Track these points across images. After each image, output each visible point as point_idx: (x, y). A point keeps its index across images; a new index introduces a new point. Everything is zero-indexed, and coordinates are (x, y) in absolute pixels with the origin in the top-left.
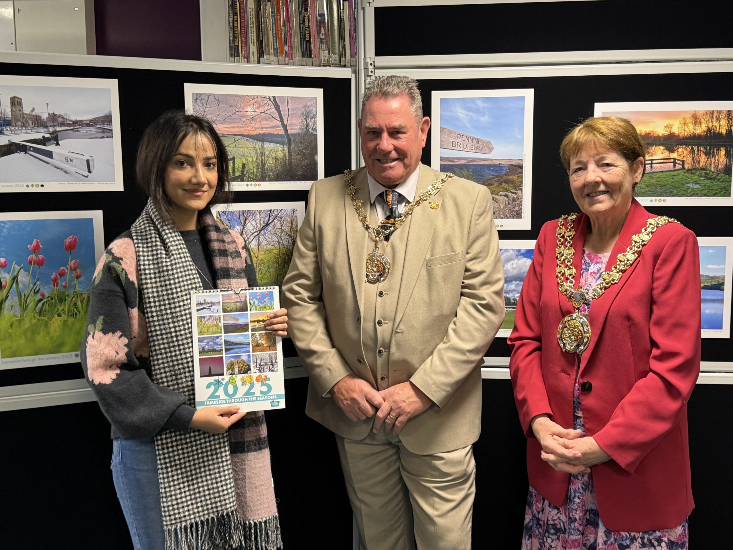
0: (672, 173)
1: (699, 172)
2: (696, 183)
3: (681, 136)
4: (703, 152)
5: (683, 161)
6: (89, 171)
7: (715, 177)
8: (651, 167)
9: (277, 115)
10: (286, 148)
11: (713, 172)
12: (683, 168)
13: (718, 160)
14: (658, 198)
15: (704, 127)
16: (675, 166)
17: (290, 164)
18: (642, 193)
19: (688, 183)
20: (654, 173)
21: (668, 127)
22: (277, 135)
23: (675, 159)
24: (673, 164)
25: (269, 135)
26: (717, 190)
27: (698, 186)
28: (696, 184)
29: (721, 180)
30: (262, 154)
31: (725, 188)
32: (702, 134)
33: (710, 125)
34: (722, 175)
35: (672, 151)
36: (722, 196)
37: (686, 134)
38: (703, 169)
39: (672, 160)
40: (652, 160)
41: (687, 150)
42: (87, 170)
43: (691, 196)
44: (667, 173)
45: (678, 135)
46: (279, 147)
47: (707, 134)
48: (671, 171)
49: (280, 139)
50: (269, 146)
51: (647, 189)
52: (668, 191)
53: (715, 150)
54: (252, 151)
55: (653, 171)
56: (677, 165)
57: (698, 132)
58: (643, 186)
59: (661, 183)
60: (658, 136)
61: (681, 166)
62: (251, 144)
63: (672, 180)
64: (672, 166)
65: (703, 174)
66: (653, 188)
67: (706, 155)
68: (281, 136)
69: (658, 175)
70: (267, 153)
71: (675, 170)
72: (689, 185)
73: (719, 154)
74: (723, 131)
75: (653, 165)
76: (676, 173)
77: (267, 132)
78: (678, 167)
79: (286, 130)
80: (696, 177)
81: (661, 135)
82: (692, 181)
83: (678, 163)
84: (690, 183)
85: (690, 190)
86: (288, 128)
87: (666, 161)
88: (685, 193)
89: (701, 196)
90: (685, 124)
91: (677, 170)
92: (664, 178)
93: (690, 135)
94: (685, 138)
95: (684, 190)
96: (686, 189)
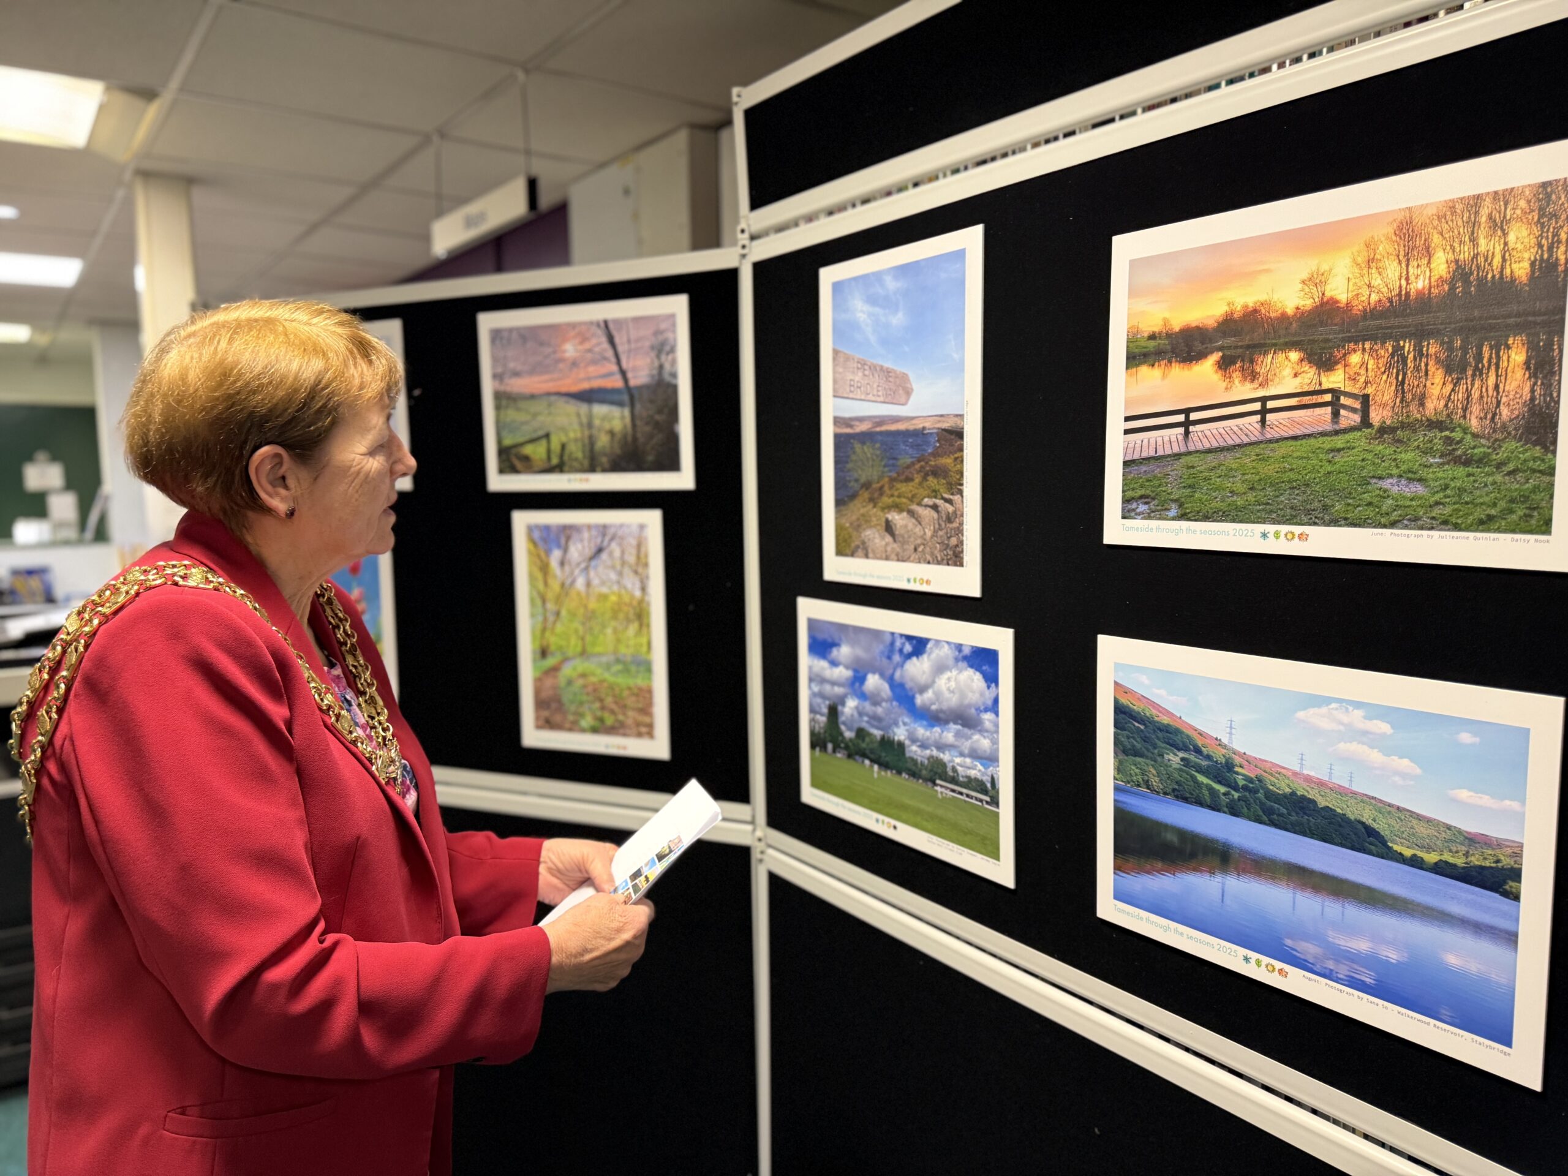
0: (1328, 443)
1: (1420, 438)
2: (1411, 476)
3: (1358, 308)
4: (1438, 361)
5: (1365, 400)
7: (1488, 455)
8: (1263, 421)
10: (627, 412)
11: (1475, 436)
12: (1366, 422)
13: (1497, 387)
14: (1284, 529)
15: (1441, 265)
16: (1336, 415)
17: (635, 439)
18: (1238, 509)
19: (1380, 478)
20: (1270, 441)
21: (1315, 280)
23: (1335, 393)
24: (1329, 408)
26: (1495, 505)
27: (1419, 489)
28: (1410, 480)
29: (1511, 467)
31: (1526, 498)
32: (1435, 291)
33: (1465, 253)
34: (1513, 445)
35: (1326, 364)
36: (1513, 531)
37: (1374, 297)
38: (1435, 425)
39: (1328, 397)
40: (1264, 400)
41: (1378, 357)
43: (1393, 525)
44: (1312, 441)
45: (1348, 307)
46: (617, 411)
47: (1452, 288)
48: (1323, 434)
49: (616, 397)
51: (1251, 497)
52: (1316, 504)
53: (1486, 350)
55: (1269, 436)
56: (1343, 412)
57: (1419, 284)
58: (1240, 487)
59: (1292, 475)
60: (1284, 317)
61: (1356, 418)
63: (1329, 469)
64: (1329, 417)
65: (1438, 444)
66: (1270, 491)
67: (1448, 370)
69: (1283, 449)
71: (1336, 433)
72: (1386, 484)
73: (1504, 364)
74: (1521, 270)
75: (1269, 416)
76: (1339, 442)
78: (1349, 419)
80: (1409, 456)
81: (1290, 311)
82: (1395, 471)
83: (1345, 407)
84: (1391, 476)
85: (1390, 502)
87: (1306, 399)
88: (1370, 512)
89: (1432, 528)
90: (1370, 262)
91: (1345, 431)
92: (1302, 458)
93: (1390, 300)
94: (1372, 313)
95: (1370, 504)
96: (1375, 500)
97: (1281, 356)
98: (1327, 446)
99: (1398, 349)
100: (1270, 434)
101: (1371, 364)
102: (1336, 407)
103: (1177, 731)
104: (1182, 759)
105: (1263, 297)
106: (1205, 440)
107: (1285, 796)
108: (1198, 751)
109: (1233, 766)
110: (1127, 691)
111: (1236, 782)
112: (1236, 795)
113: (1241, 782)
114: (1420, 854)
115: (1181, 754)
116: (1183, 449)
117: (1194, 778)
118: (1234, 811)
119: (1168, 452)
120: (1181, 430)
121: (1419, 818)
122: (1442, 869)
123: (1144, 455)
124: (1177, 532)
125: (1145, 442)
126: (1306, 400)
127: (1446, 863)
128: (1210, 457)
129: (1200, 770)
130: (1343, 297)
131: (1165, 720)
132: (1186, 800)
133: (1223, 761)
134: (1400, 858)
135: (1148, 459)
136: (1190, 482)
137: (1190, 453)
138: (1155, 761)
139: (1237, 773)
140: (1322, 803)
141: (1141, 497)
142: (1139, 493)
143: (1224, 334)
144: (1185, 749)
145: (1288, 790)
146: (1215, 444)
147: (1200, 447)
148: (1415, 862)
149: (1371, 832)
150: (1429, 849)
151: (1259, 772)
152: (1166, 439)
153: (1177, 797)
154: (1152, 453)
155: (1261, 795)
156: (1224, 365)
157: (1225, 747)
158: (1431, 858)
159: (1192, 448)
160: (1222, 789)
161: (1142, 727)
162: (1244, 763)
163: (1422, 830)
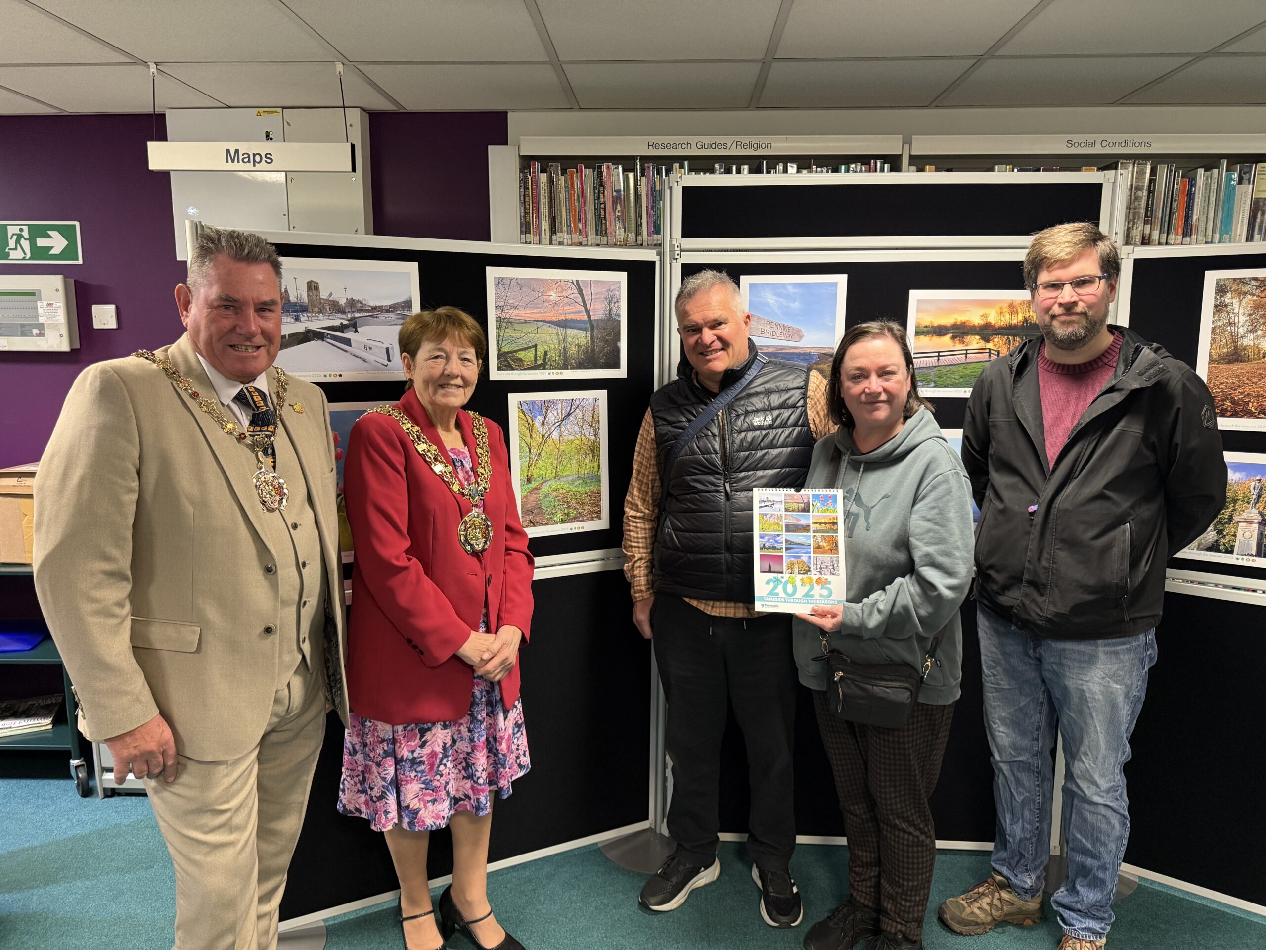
3: (997, 326)
6: (389, 360)
8: (966, 357)
9: (580, 300)
10: (589, 334)
15: (1020, 317)
16: (990, 356)
17: (593, 351)
18: (956, 384)
20: (968, 363)
21: (985, 316)
22: (581, 321)
23: (990, 349)
24: (988, 354)
25: (572, 320)
30: (565, 341)
32: (1019, 324)
33: (1027, 315)
35: (987, 341)
37: (1002, 323)
39: (988, 351)
40: (967, 350)
42: (386, 358)
45: (994, 325)
46: (582, 333)
47: (1023, 324)
49: (582, 325)
50: (571, 332)
51: (961, 380)
54: (555, 337)
56: (992, 355)
57: (1014, 321)
58: (957, 377)
60: (974, 326)
62: (553, 330)
64: (987, 357)
66: (968, 378)
68: (584, 322)
69: (972, 366)
70: (569, 339)
75: (968, 355)
77: (570, 318)
79: (589, 316)
81: (976, 324)
86: (591, 313)
87: (981, 351)
90: (1001, 313)
93: (1007, 325)
94: (1001, 328)
97: (973, 337)
99: (1008, 338)
100: (968, 361)
101: (1001, 342)
102: (990, 353)
105: (968, 319)
106: (945, 362)
116: (937, 364)
119: (930, 365)
120: (936, 358)
128: (947, 367)
130: (993, 322)
135: (923, 367)
136: (939, 375)
137: (939, 366)
143: (954, 329)
146: (949, 363)
147: (943, 364)
152: (930, 361)
154: (924, 365)
156: (953, 338)
159: (940, 364)
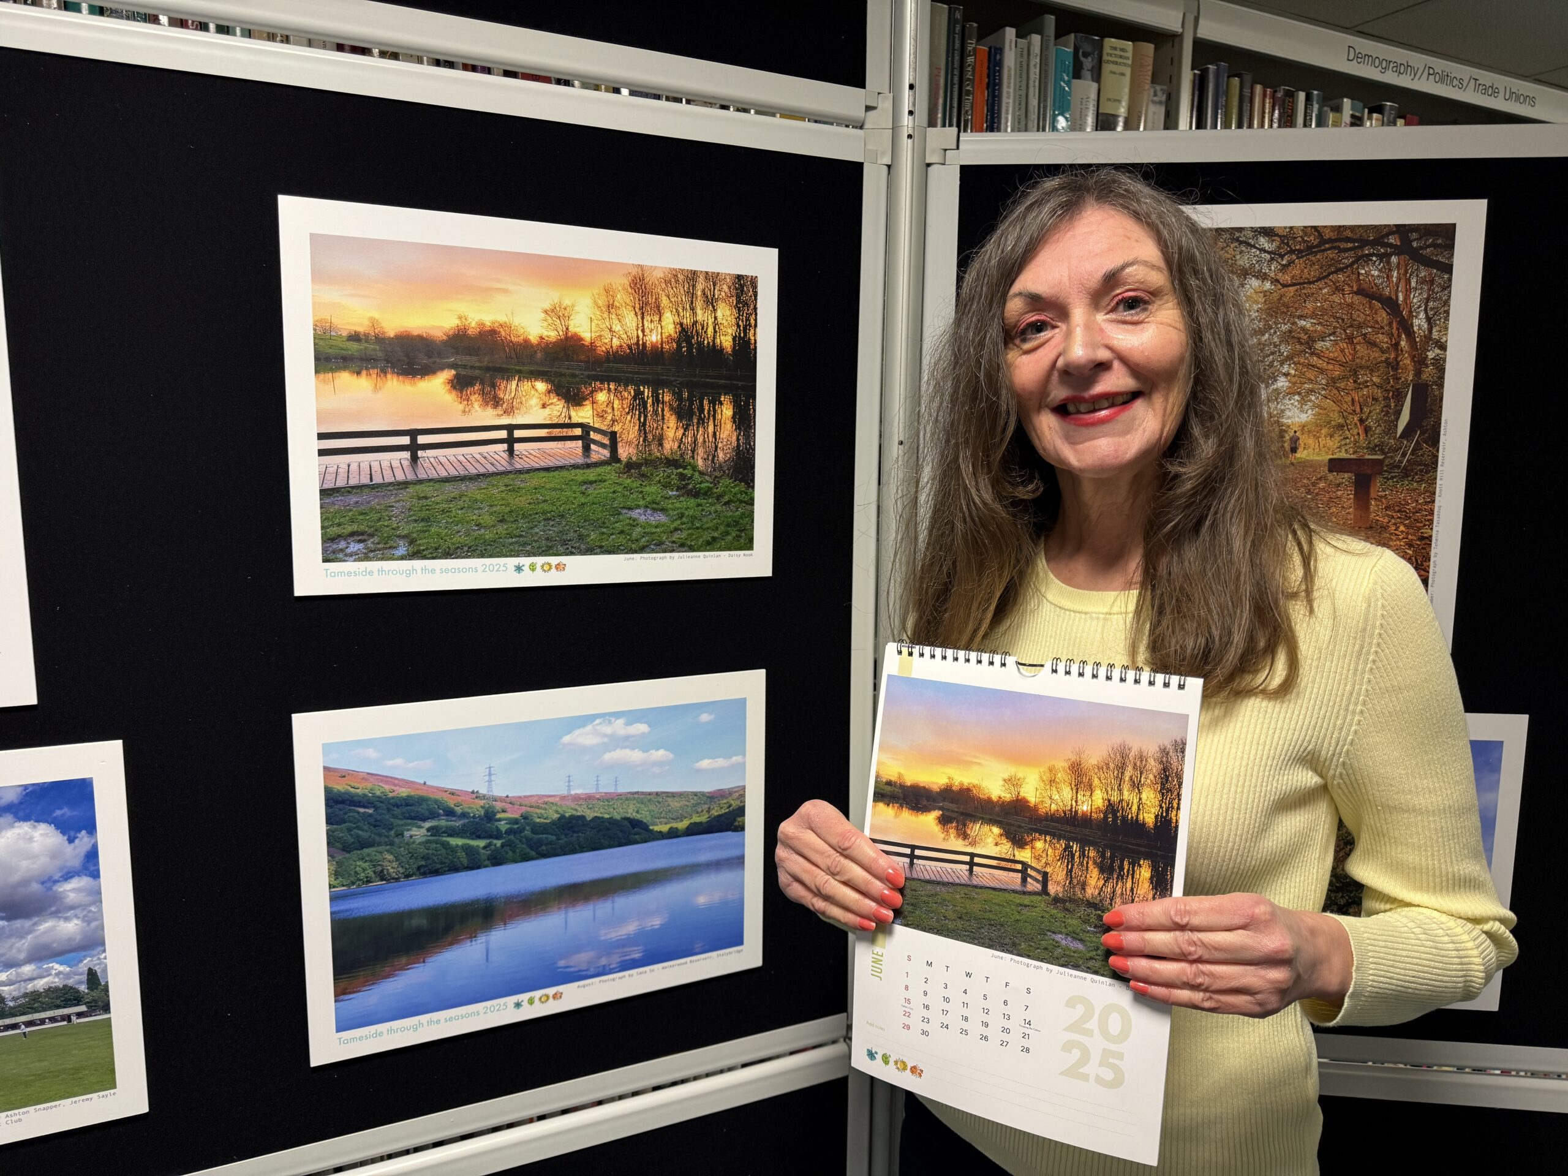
0: (580, 475)
1: (661, 474)
2: (655, 507)
3: (601, 350)
5: (613, 436)
7: (710, 489)
8: (510, 450)
11: (701, 473)
12: (614, 457)
14: (540, 560)
15: (669, 324)
16: (587, 449)
18: (485, 543)
19: (630, 509)
20: (520, 472)
21: (556, 313)
23: (585, 427)
24: (580, 443)
26: (717, 529)
27: (662, 518)
28: (654, 510)
29: (726, 498)
31: (737, 523)
32: (666, 347)
33: (688, 320)
34: (727, 481)
36: (730, 549)
37: (616, 342)
38: (672, 463)
39: (578, 432)
40: (511, 428)
43: (642, 550)
44: (565, 473)
45: (592, 347)
47: (679, 347)
48: (575, 467)
51: (501, 529)
52: (572, 534)
55: (518, 466)
56: (593, 447)
57: (652, 337)
58: (487, 519)
59: (546, 507)
60: (527, 343)
61: (606, 453)
63: (583, 500)
64: (580, 451)
65: (675, 480)
66: (522, 523)
69: (535, 480)
71: (588, 466)
72: (635, 514)
74: (726, 341)
75: (517, 446)
76: (591, 474)
78: (599, 453)
80: (653, 489)
81: (534, 339)
82: (642, 503)
83: (595, 442)
84: (638, 507)
85: (639, 529)
88: (622, 539)
89: (673, 551)
90: (610, 307)
91: (596, 465)
92: (555, 489)
93: (630, 347)
94: (615, 357)
95: (622, 532)
96: (626, 528)
98: (580, 478)
100: (519, 464)
102: (586, 442)
103: (422, 800)
104: (428, 830)
105: (502, 318)
106: (439, 468)
107: (553, 823)
108: (450, 813)
109: (495, 814)
110: (343, 775)
111: (498, 829)
112: (498, 843)
113: (503, 826)
114: (675, 825)
115: (427, 825)
116: (411, 476)
117: (446, 845)
118: (497, 860)
119: (389, 479)
120: (406, 455)
121: (673, 795)
122: (694, 830)
123: (353, 482)
124: (409, 573)
125: (354, 467)
126: (556, 432)
127: (695, 823)
128: (448, 487)
129: (453, 832)
130: (587, 336)
131: (403, 792)
132: (436, 872)
133: (482, 813)
134: (662, 836)
135: (360, 487)
136: (423, 514)
137: (420, 482)
138: (392, 844)
139: (500, 820)
140: (590, 815)
141: (352, 534)
142: (349, 529)
143: (457, 351)
144: (433, 816)
145: (556, 816)
146: (453, 473)
147: (433, 474)
148: (673, 834)
149: (635, 824)
150: (681, 818)
151: (524, 809)
152: (385, 464)
153: (424, 874)
154: (365, 480)
155: (527, 832)
157: (484, 797)
158: (682, 825)
159: (422, 475)
160: (481, 843)
161: (370, 811)
162: (507, 806)
163: (675, 804)
